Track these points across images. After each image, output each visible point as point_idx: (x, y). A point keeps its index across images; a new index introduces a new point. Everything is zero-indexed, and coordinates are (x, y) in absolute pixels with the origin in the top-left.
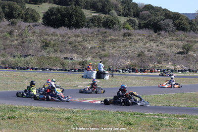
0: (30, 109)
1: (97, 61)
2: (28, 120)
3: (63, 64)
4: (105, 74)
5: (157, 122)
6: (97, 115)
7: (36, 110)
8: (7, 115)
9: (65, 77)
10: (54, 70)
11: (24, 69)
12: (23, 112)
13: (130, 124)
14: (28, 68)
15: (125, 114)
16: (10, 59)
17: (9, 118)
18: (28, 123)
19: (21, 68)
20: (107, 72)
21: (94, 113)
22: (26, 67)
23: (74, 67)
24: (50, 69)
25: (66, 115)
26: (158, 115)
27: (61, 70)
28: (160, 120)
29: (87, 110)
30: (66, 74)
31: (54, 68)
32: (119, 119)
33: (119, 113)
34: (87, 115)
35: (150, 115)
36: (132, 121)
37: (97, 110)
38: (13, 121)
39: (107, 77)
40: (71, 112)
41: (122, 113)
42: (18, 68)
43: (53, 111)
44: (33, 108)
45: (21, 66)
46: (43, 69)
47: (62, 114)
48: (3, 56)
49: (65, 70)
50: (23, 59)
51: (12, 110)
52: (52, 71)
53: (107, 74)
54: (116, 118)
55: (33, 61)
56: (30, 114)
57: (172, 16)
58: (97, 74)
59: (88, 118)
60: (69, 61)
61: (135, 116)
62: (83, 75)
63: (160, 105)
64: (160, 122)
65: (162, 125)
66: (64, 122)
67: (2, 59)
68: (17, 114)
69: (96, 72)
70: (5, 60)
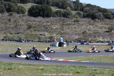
0: (20, 64)
1: (59, 37)
2: (19, 70)
3: (39, 38)
4: (63, 44)
5: (94, 72)
6: (59, 67)
7: (24, 64)
8: (7, 68)
9: (41, 46)
10: (34, 41)
12: (17, 66)
13: (78, 73)
15: (75, 67)
16: (9, 35)
17: (8, 69)
18: (19, 72)
19: (15, 41)
20: (65, 43)
21: (57, 66)
23: (46, 40)
24: (32, 41)
25: (41, 68)
26: (94, 68)
27: (39, 41)
28: (95, 70)
29: (53, 64)
30: (41, 44)
31: (35, 40)
32: (72, 70)
33: (72, 66)
34: (53, 67)
35: (90, 67)
36: (79, 71)
37: (59, 64)
38: (10, 71)
39: (65, 46)
40: (44, 66)
41: (73, 66)
42: (13, 40)
43: (34, 65)
44: (22, 63)
45: (16, 40)
46: (28, 41)
47: (39, 67)
48: (5, 33)
49: (41, 42)
50: (16, 35)
51: (10, 64)
52: (33, 42)
53: (65, 44)
54: (70, 69)
55: (22, 36)
56: (20, 67)
57: (102, 10)
58: (59, 44)
59: (54, 69)
60: (43, 36)
61: (81, 68)
62: (51, 44)
63: (95, 62)
64: (95, 72)
65: (96, 73)
66: (40, 71)
67: (4, 35)
68: (13, 67)
69: (58, 43)
70: (6, 36)
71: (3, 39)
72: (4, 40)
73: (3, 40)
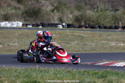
11: (110, 28)
14: (116, 28)
16: (89, 13)
19: (105, 28)
22: (114, 25)
42: (100, 27)
45: (108, 25)
48: (79, 8)
70: (81, 16)
71: (71, 22)
72: (75, 27)
73: (69, 26)
